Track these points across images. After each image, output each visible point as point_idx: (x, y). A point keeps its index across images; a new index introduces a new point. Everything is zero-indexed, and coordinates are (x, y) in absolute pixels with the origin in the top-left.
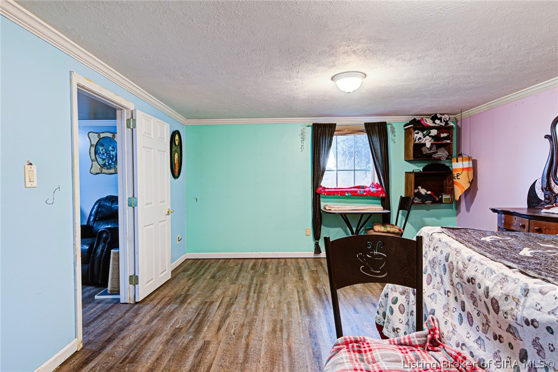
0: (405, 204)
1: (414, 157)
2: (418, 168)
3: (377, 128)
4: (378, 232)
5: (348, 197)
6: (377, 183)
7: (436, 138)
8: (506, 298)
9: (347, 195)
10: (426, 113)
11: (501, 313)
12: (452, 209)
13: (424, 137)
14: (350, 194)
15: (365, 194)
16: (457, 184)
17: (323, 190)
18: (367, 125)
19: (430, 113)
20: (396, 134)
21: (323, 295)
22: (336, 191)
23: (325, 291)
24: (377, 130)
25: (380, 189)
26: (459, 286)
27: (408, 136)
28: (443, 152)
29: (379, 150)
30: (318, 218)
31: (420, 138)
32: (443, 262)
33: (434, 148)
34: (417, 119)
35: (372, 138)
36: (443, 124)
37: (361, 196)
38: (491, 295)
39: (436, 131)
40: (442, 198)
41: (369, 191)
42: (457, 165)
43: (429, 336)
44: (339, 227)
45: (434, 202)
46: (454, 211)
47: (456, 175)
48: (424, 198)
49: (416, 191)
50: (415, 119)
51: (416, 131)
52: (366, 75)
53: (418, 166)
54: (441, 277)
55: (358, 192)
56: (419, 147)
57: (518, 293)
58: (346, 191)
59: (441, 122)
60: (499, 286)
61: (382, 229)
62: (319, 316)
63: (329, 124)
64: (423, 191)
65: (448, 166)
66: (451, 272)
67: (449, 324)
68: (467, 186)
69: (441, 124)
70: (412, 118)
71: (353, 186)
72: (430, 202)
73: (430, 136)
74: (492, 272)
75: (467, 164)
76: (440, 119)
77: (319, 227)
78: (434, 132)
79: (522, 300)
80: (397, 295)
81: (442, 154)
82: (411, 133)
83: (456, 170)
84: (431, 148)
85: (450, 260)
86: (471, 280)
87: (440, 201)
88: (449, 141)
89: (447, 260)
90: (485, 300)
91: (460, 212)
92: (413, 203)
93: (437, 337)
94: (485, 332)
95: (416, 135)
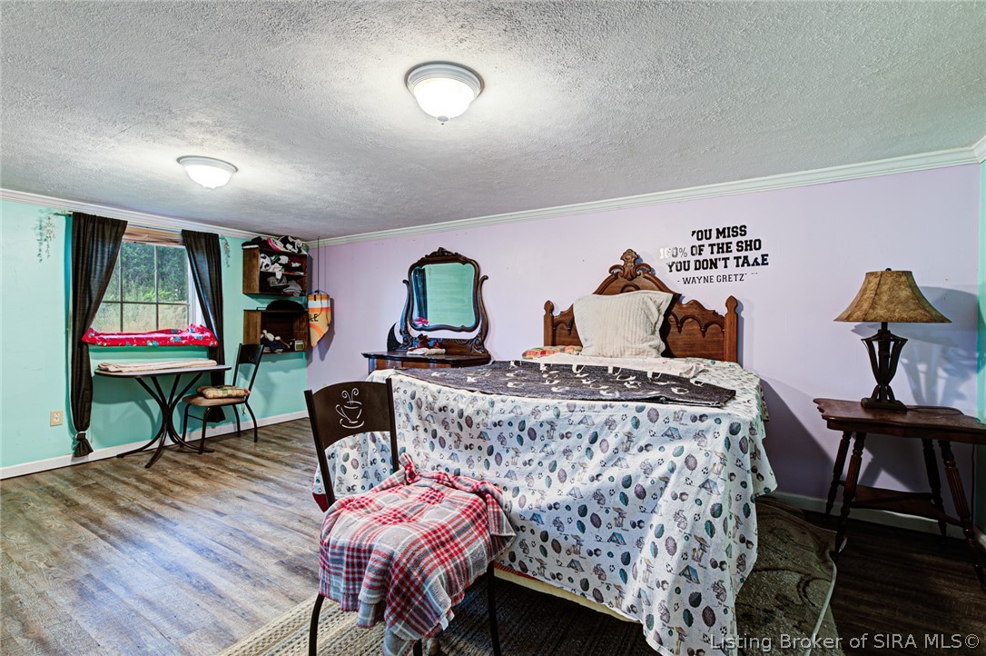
0: (248, 354)
1: (260, 289)
2: (261, 305)
3: (203, 241)
4: (214, 398)
5: (153, 349)
6: (201, 326)
7: (286, 267)
8: (478, 413)
9: (151, 344)
10: (275, 232)
11: (474, 426)
12: (302, 358)
13: (273, 264)
14: (155, 343)
15: (184, 342)
16: (315, 327)
17: (97, 338)
18: (185, 233)
19: (280, 233)
20: (231, 254)
21: (144, 512)
22: (127, 339)
23: (142, 507)
24: (204, 244)
25: (208, 334)
26: (430, 418)
27: (250, 260)
28: (295, 286)
29: (208, 275)
30: (85, 389)
31: (267, 265)
32: (409, 400)
33: (285, 280)
34: (264, 238)
35: (196, 254)
36: (296, 251)
37: (177, 346)
38: (465, 414)
39: (287, 258)
40: (293, 344)
41: (191, 337)
42: (315, 305)
43: (407, 472)
44: (129, 400)
45: (286, 350)
46: (303, 360)
47: (313, 316)
48: (273, 346)
49: (262, 336)
50: (259, 238)
51: (263, 255)
52: (237, 170)
53: (262, 303)
54: (407, 415)
55: (172, 339)
56: (265, 276)
57: (487, 406)
58: (148, 339)
59: (294, 247)
60: (471, 406)
61: (220, 393)
62: (162, 541)
63: (112, 220)
64: (270, 337)
65: (301, 305)
66: (420, 407)
67: (422, 454)
68: (325, 330)
69: (293, 250)
70: (255, 236)
71: (155, 330)
72: (281, 350)
73: (280, 264)
74: (462, 397)
75: (325, 304)
76: (293, 244)
77: (87, 405)
78: (284, 259)
79: (490, 411)
80: (347, 450)
81: (294, 288)
82: (256, 257)
83: (313, 310)
84: (281, 280)
85: (417, 397)
86: (443, 409)
87: (292, 349)
88: (302, 274)
89: (413, 397)
90: (459, 420)
91: (311, 361)
92: (262, 353)
93: (413, 469)
94: (457, 447)
95: (262, 260)
